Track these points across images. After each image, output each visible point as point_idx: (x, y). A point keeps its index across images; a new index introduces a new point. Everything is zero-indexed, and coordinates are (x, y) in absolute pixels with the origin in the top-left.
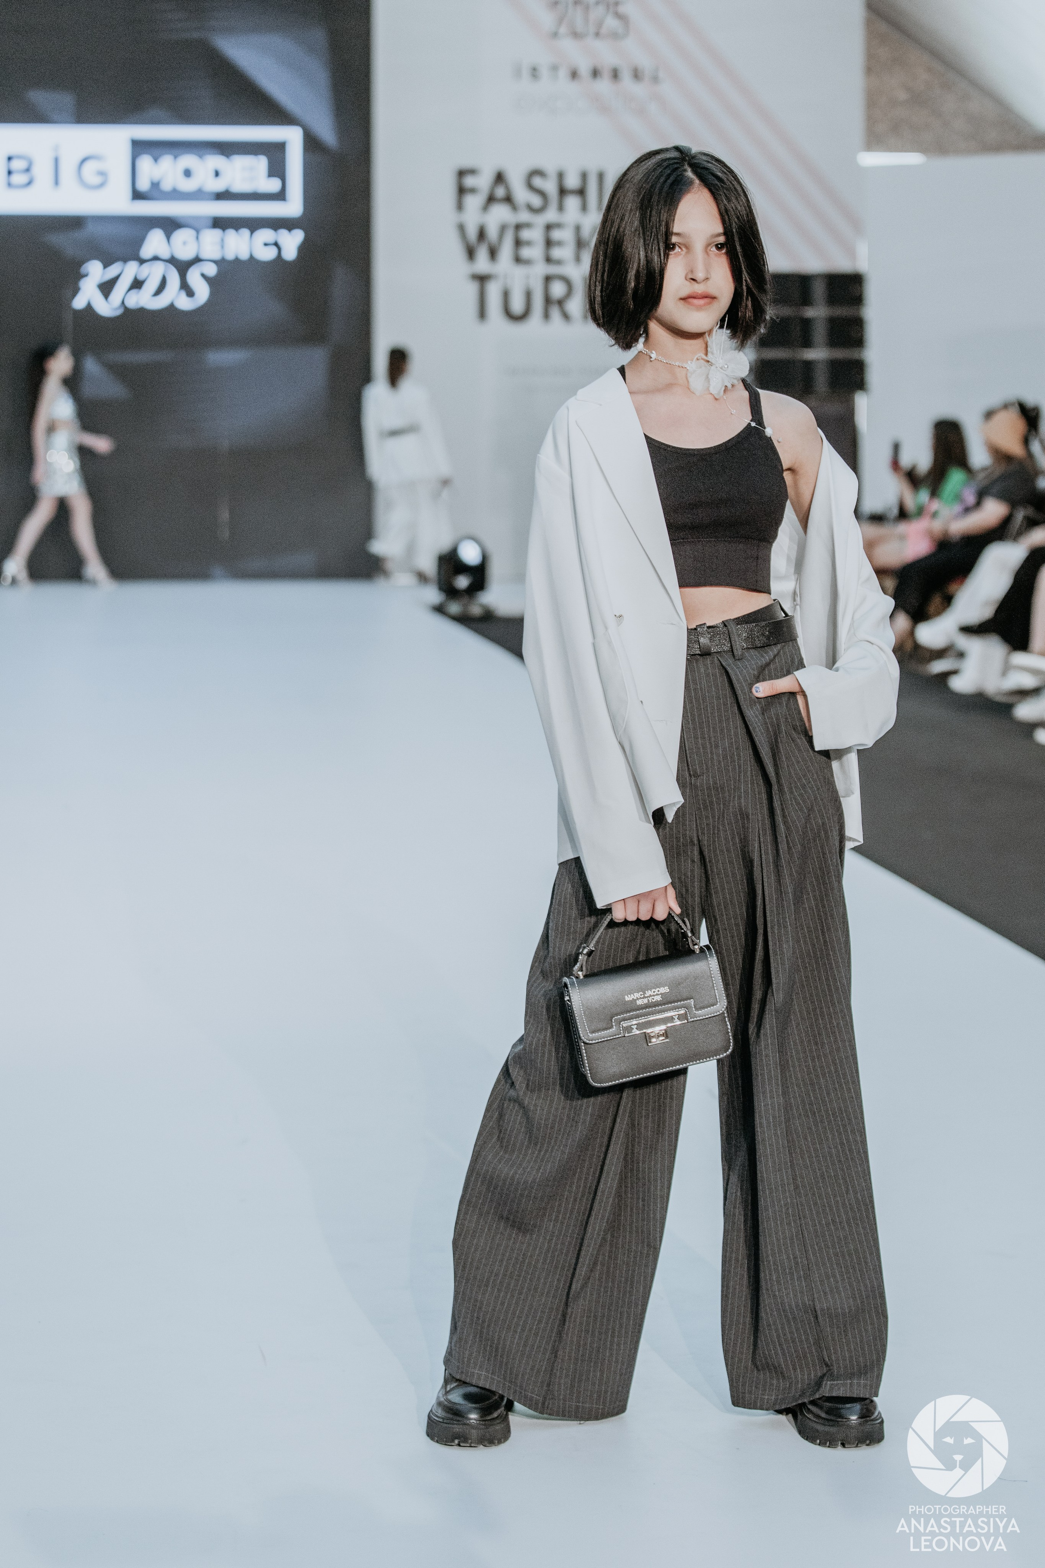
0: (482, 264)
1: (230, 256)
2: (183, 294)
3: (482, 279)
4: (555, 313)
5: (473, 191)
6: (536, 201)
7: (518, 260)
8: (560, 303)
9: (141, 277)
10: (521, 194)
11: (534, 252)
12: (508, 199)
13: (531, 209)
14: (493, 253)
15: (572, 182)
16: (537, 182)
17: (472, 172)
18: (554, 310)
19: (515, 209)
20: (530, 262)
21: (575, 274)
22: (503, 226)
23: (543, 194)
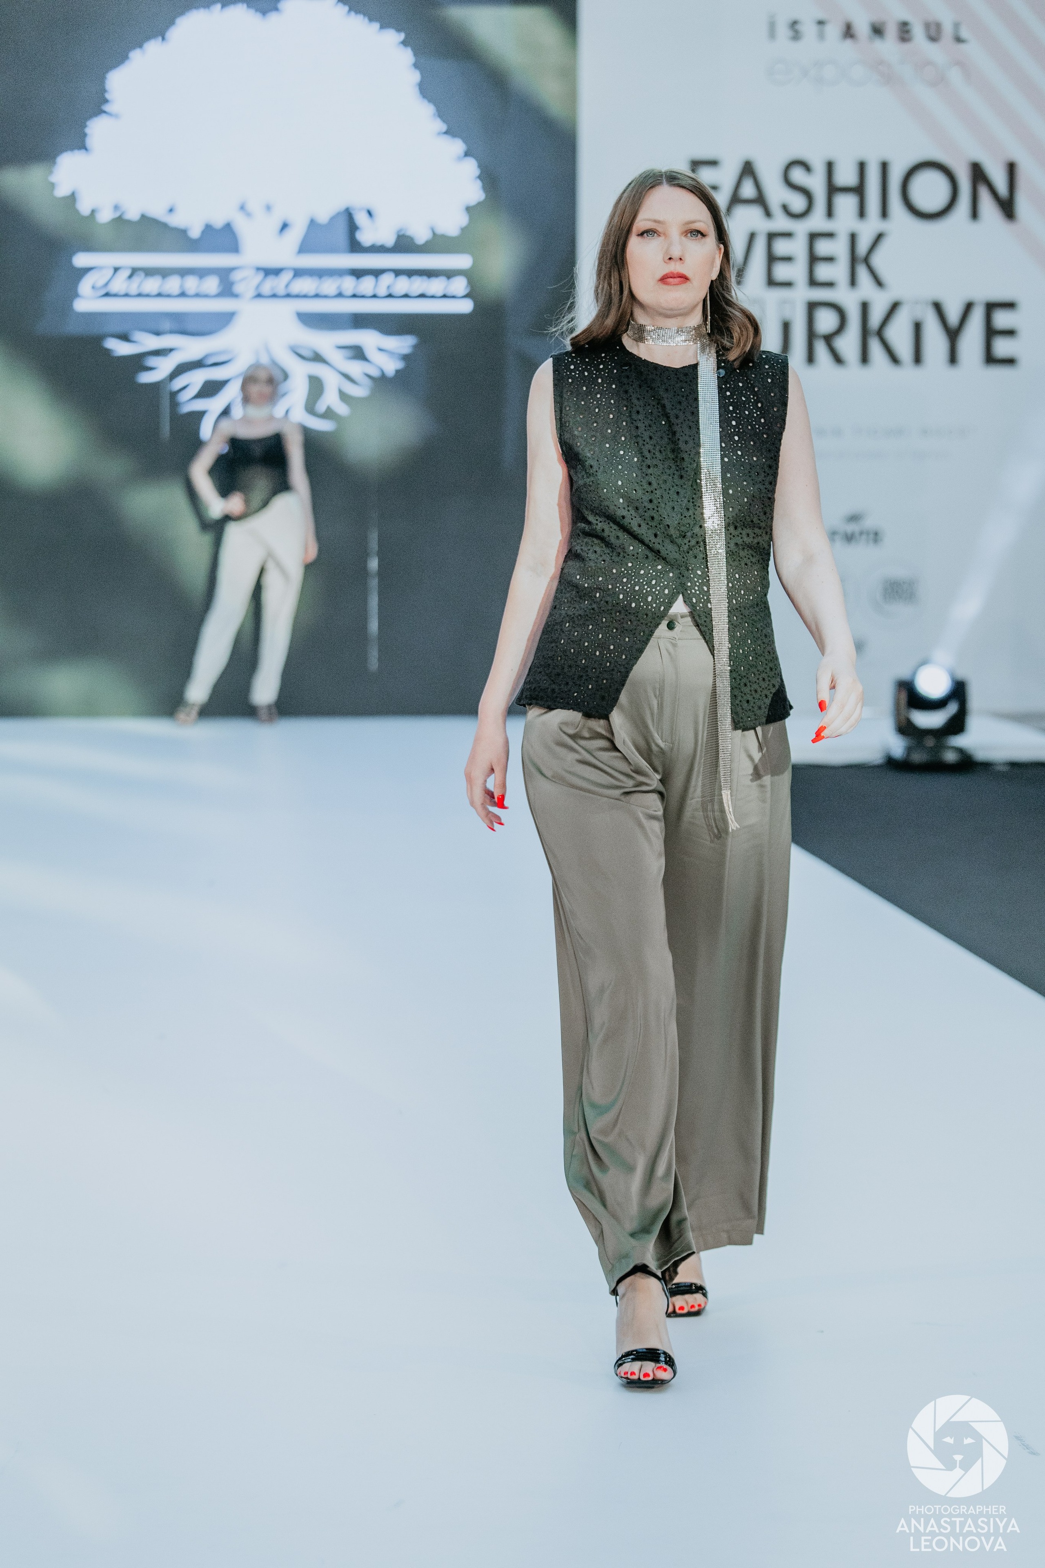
4: (822, 353)
6: (798, 203)
7: (771, 282)
8: (829, 339)
10: (777, 193)
11: (796, 271)
12: (760, 200)
13: (789, 212)
15: (846, 176)
16: (798, 176)
17: (711, 163)
18: (821, 349)
19: (768, 214)
20: (788, 284)
21: (850, 301)
22: (752, 236)
23: (806, 193)
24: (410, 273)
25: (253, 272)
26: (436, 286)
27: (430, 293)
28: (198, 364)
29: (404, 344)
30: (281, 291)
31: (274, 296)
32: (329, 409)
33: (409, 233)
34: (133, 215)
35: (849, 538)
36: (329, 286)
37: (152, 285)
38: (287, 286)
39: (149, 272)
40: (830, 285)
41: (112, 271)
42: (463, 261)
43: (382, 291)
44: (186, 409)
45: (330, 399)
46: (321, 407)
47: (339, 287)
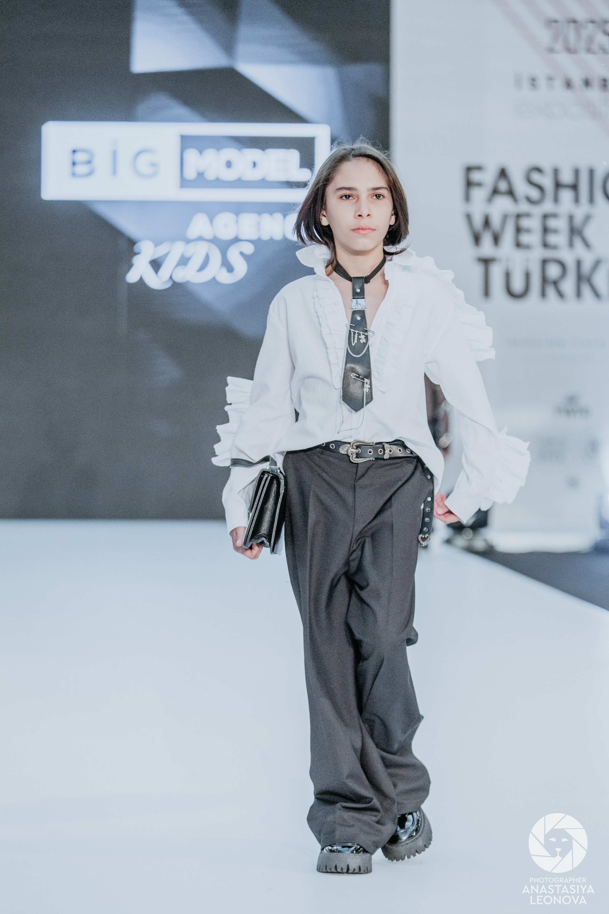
0: (487, 248)
1: (265, 237)
2: (224, 271)
3: (486, 262)
4: (551, 291)
5: (480, 184)
6: (534, 194)
7: (518, 245)
8: (555, 283)
9: (187, 255)
10: (521, 188)
11: (534, 238)
12: (511, 193)
13: (529, 200)
14: (496, 239)
15: (566, 177)
16: (536, 177)
17: (479, 168)
18: (550, 289)
19: (516, 201)
20: (527, 247)
21: (569, 258)
22: (506, 216)
23: (540, 188)
35: (569, 412)
40: (556, 247)
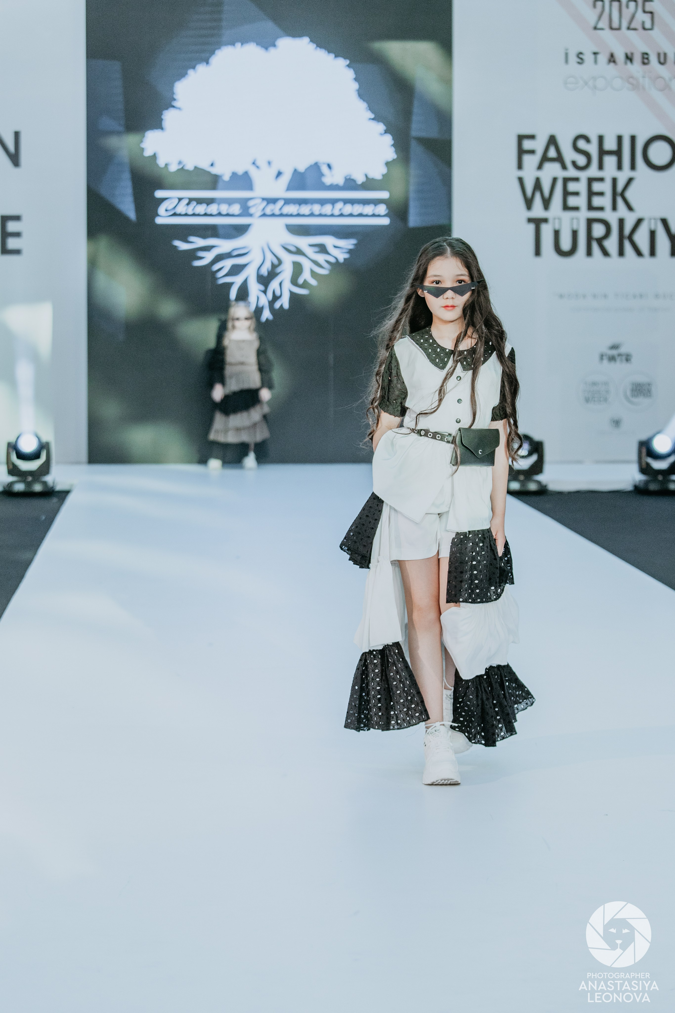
0: (538, 211)
3: (538, 222)
4: (596, 249)
5: (532, 152)
6: (581, 160)
7: (566, 207)
8: (600, 241)
10: (569, 155)
11: (581, 201)
12: (560, 159)
13: (576, 166)
14: (547, 203)
15: (610, 144)
16: (582, 144)
17: (530, 137)
18: (595, 247)
19: (564, 167)
20: (576, 209)
21: (612, 218)
22: (555, 180)
23: (587, 155)
24: (352, 202)
25: (260, 201)
26: (369, 209)
27: (365, 213)
28: (228, 255)
29: (349, 244)
30: (277, 212)
31: (273, 215)
32: (305, 281)
33: (352, 177)
34: (190, 167)
35: (612, 359)
36: (305, 210)
37: (201, 209)
38: (281, 209)
39: (200, 201)
40: (601, 209)
41: (177, 201)
42: (385, 195)
43: (337, 212)
44: (221, 281)
45: (306, 276)
46: (301, 281)
47: (311, 210)
